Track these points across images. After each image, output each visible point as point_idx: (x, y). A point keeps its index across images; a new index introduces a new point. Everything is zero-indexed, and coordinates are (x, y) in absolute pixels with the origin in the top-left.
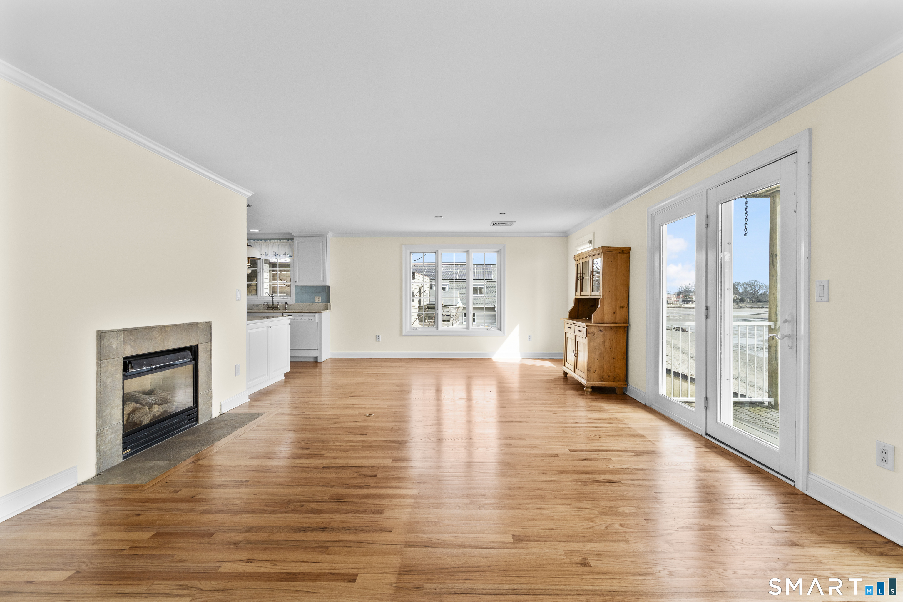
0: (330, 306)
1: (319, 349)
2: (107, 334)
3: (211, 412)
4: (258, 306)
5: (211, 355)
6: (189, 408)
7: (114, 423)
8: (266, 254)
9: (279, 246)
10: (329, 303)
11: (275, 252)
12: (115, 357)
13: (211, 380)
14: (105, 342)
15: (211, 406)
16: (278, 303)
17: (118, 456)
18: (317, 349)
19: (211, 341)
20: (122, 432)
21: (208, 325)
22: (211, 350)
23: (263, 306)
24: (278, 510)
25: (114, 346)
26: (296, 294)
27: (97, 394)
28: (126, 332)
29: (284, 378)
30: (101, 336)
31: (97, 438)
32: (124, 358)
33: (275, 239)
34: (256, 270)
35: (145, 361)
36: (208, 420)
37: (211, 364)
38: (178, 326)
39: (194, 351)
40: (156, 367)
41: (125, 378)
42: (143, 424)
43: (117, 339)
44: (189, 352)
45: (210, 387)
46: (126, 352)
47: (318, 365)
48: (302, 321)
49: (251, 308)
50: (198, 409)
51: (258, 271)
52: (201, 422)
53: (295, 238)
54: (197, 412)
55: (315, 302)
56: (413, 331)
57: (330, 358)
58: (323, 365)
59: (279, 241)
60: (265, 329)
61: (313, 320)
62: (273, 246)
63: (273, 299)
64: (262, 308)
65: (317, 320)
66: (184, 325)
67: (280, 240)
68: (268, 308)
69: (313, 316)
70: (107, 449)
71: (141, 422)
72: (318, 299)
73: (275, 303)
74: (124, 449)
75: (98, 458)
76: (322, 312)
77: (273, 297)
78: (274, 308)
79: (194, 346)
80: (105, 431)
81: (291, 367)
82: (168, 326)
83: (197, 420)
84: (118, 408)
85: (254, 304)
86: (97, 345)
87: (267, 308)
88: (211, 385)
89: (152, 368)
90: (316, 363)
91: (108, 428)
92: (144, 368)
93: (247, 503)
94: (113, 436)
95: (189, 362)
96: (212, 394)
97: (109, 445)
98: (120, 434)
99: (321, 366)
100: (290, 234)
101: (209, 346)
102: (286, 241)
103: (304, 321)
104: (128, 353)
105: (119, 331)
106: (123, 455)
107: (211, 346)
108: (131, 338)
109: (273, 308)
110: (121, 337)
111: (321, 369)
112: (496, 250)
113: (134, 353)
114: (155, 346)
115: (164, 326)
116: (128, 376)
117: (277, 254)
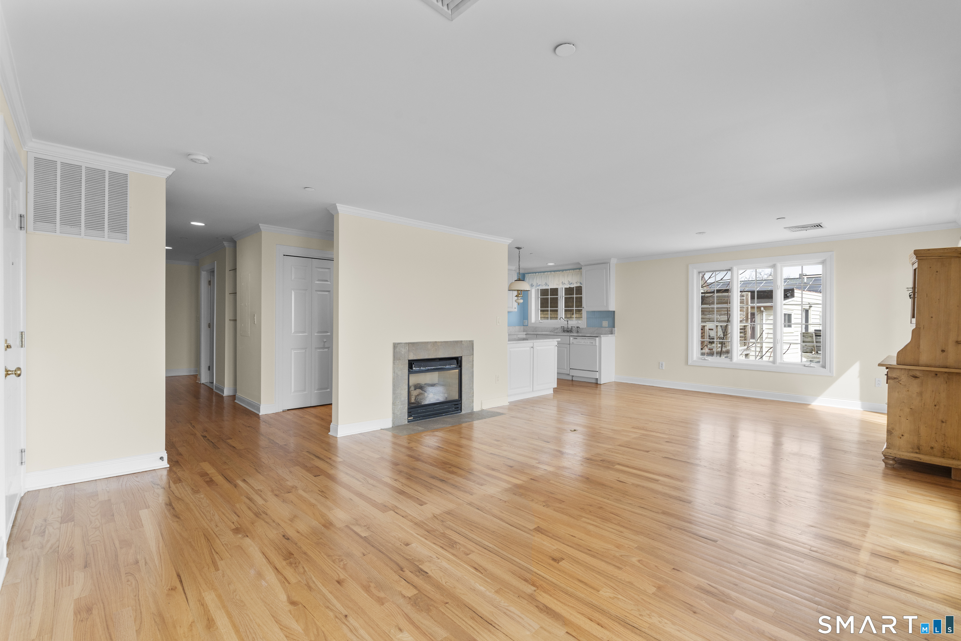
0: (615, 331)
1: (599, 372)
2: (399, 345)
3: (473, 406)
4: (557, 329)
5: (473, 365)
6: (455, 400)
7: (403, 399)
8: (563, 283)
9: (572, 274)
10: (614, 327)
11: (570, 281)
12: (403, 359)
13: (473, 383)
14: (397, 350)
15: (473, 402)
16: (572, 327)
17: (405, 419)
18: (598, 371)
19: (473, 355)
20: (407, 405)
21: (471, 343)
22: (473, 361)
23: (560, 329)
24: (437, 465)
25: (403, 353)
26: (587, 318)
27: (393, 380)
28: (410, 345)
29: (553, 393)
30: (395, 346)
31: (392, 406)
32: (409, 361)
33: (569, 270)
34: (557, 297)
35: (423, 364)
36: (470, 411)
37: (473, 371)
38: (446, 342)
39: (458, 361)
40: (431, 369)
41: (410, 372)
42: (422, 404)
43: (405, 349)
44: (455, 361)
45: (472, 388)
46: (410, 357)
47: (598, 387)
48: (584, 344)
49: (552, 331)
50: (462, 402)
51: (559, 298)
52: (463, 412)
53: (583, 268)
54: (461, 404)
55: (603, 326)
56: (702, 360)
57: (614, 382)
58: (602, 387)
59: (572, 271)
60: (528, 348)
61: (594, 344)
62: (568, 276)
63: (568, 323)
64: (560, 331)
65: (597, 344)
66: (450, 342)
67: (574, 269)
68: (564, 331)
69: (594, 340)
70: (398, 413)
71: (421, 402)
72: (605, 323)
73: (570, 327)
74: (409, 416)
75: (393, 417)
76: (602, 336)
77: (568, 321)
79: (460, 357)
80: (397, 402)
81: (558, 384)
82: (439, 342)
83: (461, 410)
84: (405, 391)
85: (554, 328)
86: (393, 351)
88: (473, 386)
89: (429, 369)
90: (596, 384)
91: (399, 401)
92: (422, 368)
93: (428, 457)
94: (402, 406)
95: (455, 368)
96: (473, 393)
97: (399, 411)
98: (406, 407)
99: (601, 388)
100: (579, 263)
101: (471, 359)
102: (578, 270)
103: (586, 344)
104: (412, 357)
105: (406, 343)
106: (408, 420)
107: (473, 358)
108: (414, 348)
109: (568, 331)
110: (407, 347)
111: (600, 390)
112: (820, 260)
113: (415, 358)
114: (429, 355)
115: (436, 342)
116: (412, 372)
117: (571, 282)
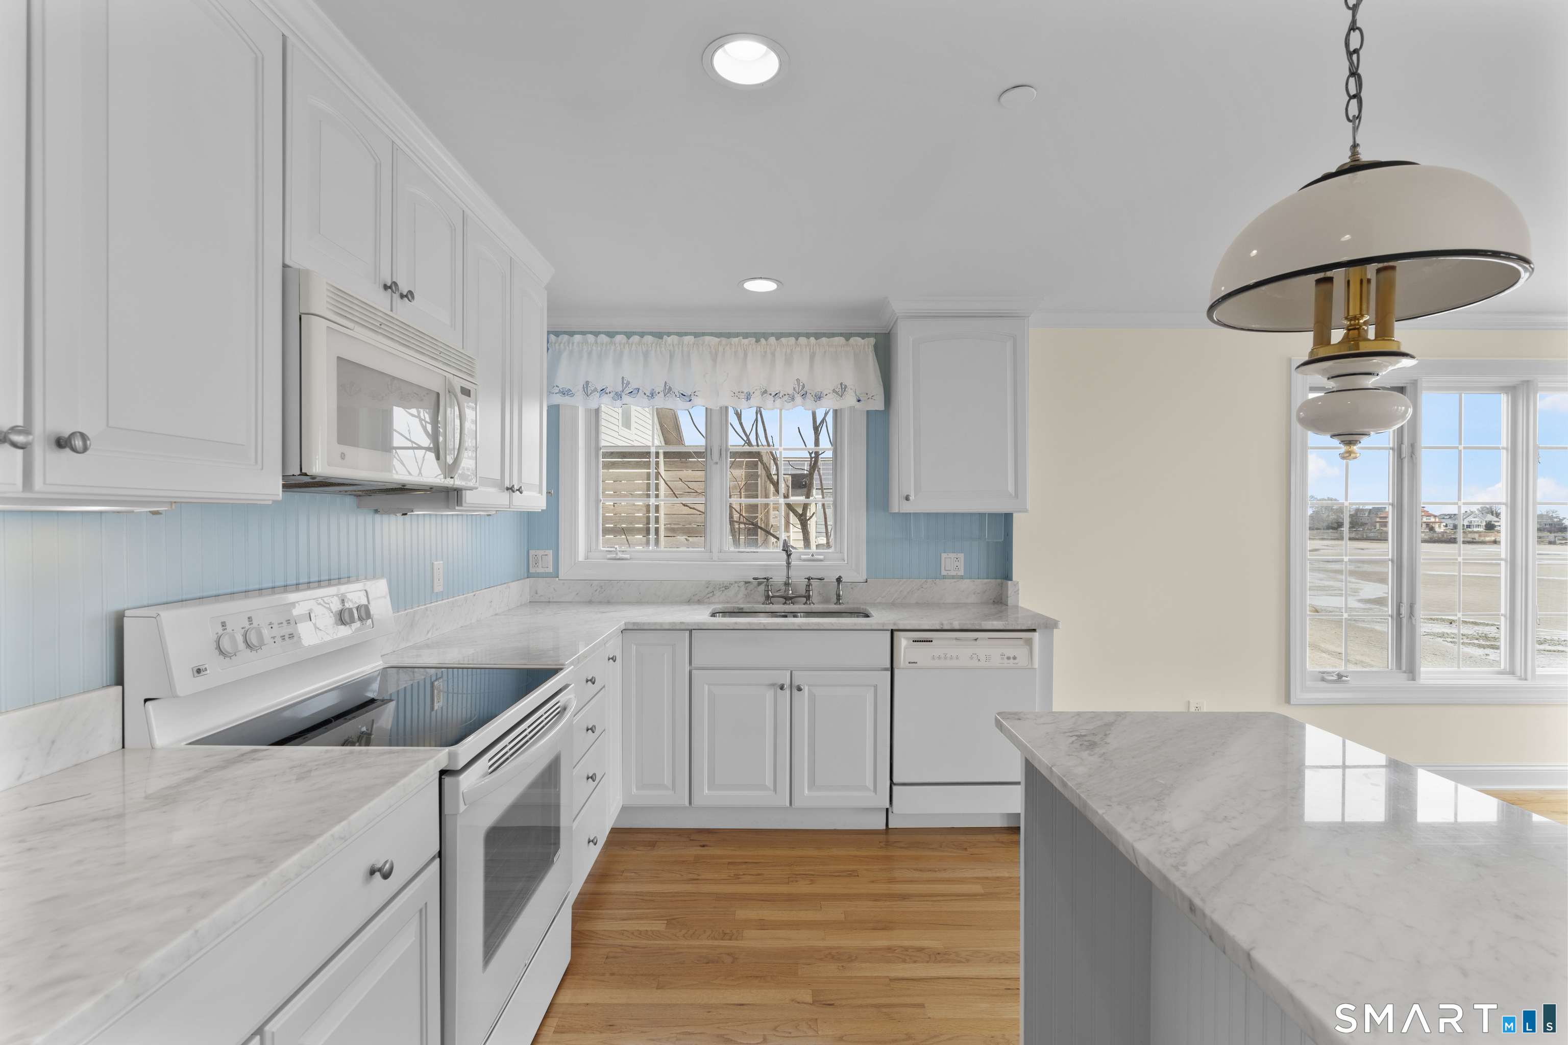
4: (726, 588)
9: (813, 354)
11: (801, 381)
16: (809, 579)
23: (743, 588)
53: (900, 327)
55: (944, 573)
59: (812, 338)
62: (789, 361)
65: (1037, 662)
69: (1024, 642)
72: (956, 561)
73: (798, 578)
78: (791, 598)
85: (707, 582)
87: (768, 597)
100: (879, 310)
102: (844, 339)
109: (787, 598)
117: (806, 389)
